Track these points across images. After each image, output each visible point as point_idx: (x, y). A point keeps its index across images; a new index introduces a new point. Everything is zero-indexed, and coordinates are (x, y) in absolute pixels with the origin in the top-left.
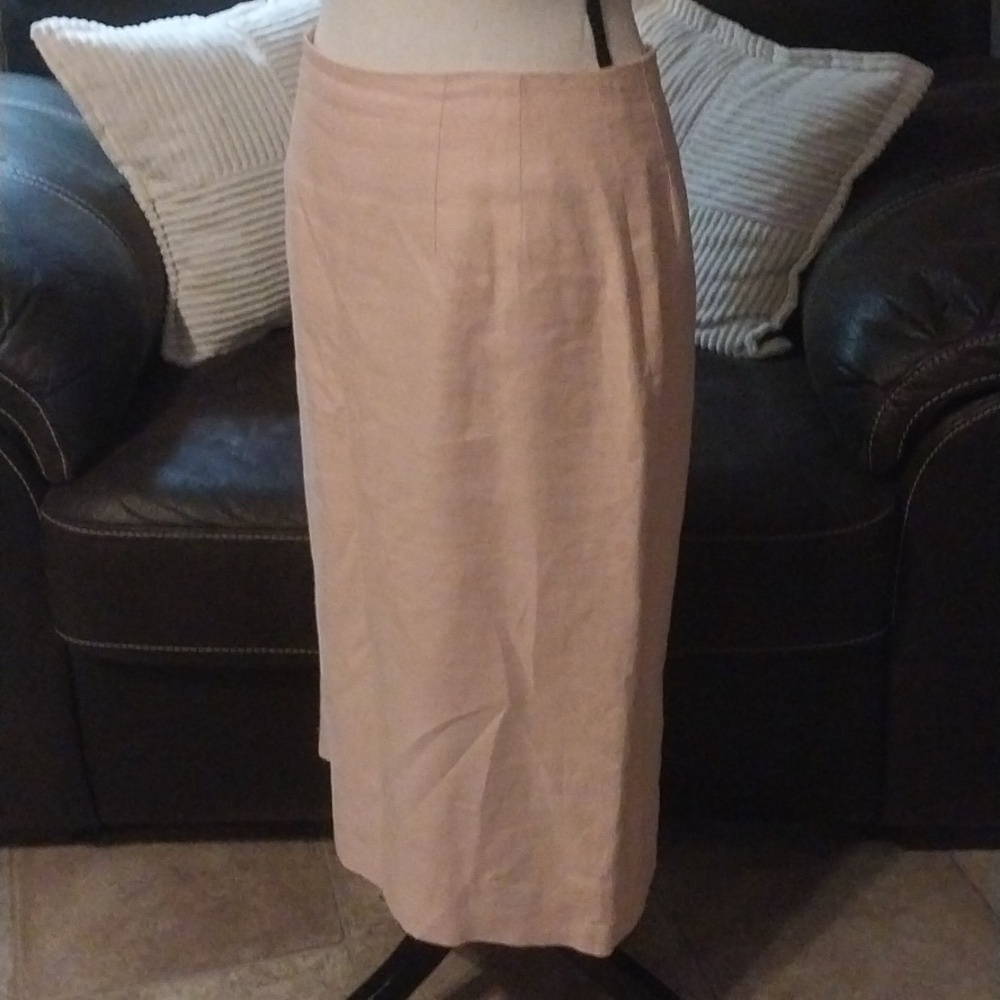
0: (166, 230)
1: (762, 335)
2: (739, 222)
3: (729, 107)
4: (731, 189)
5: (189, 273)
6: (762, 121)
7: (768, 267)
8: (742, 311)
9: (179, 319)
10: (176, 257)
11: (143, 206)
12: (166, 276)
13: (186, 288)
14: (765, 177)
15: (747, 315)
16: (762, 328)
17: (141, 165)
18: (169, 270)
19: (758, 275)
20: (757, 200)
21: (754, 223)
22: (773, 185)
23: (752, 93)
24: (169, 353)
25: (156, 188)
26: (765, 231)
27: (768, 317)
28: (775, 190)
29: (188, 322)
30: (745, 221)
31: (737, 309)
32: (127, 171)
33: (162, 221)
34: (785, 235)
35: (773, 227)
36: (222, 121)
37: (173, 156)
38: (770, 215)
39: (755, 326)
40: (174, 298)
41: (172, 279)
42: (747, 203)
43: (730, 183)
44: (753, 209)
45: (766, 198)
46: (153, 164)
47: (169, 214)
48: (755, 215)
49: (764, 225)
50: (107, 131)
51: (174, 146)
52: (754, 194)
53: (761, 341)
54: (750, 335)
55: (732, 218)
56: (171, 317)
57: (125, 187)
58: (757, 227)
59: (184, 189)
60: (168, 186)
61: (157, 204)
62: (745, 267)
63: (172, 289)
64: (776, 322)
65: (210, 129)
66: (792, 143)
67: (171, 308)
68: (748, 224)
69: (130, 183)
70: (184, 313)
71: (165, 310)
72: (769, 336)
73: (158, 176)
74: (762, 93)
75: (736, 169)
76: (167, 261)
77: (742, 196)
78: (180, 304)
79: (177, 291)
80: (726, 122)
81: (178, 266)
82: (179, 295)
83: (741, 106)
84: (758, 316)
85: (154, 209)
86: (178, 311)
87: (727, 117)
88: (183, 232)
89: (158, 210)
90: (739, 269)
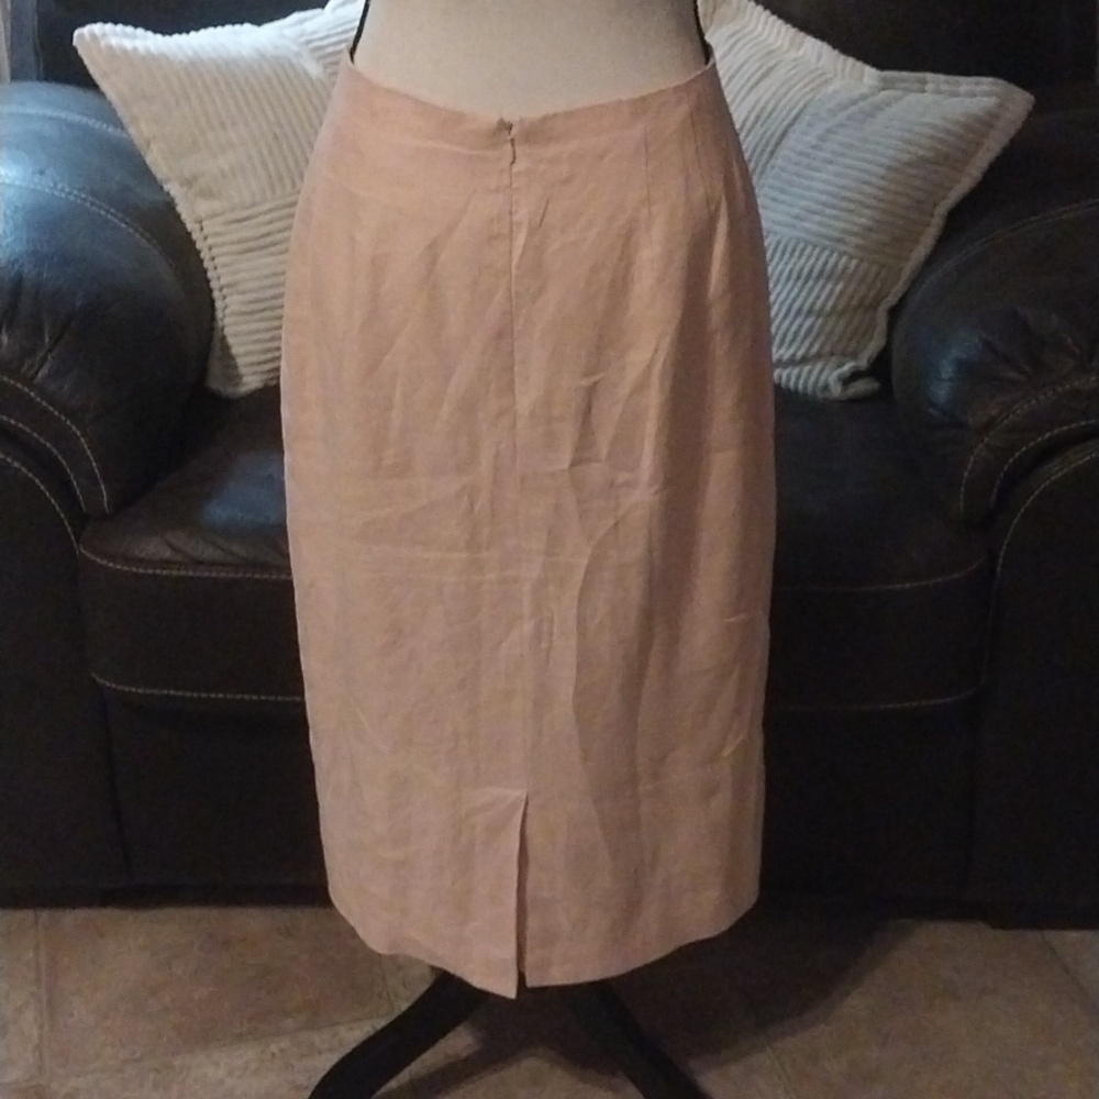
0: (215, 251)
1: (848, 375)
2: (827, 253)
3: (819, 129)
4: (817, 218)
5: (236, 298)
6: (850, 146)
7: (854, 303)
8: (827, 349)
9: (226, 348)
10: (223, 281)
11: (190, 226)
12: (212, 302)
13: (233, 314)
14: (852, 206)
15: (832, 354)
16: (847, 368)
17: (188, 183)
18: (216, 294)
19: (843, 312)
20: (846, 232)
21: (841, 254)
22: (861, 215)
23: (842, 116)
24: (215, 383)
25: (203, 207)
26: (854, 264)
27: (854, 356)
28: (863, 220)
29: (235, 351)
30: (832, 253)
31: (821, 347)
32: (174, 189)
33: (210, 241)
34: (874, 268)
35: (861, 260)
36: (276, 137)
37: (223, 175)
38: (858, 247)
39: (840, 365)
40: (220, 324)
41: (219, 304)
42: (836, 234)
43: (815, 213)
44: (840, 240)
45: (856, 229)
46: (202, 181)
47: (218, 234)
48: (843, 248)
49: (851, 258)
50: (152, 146)
51: (223, 162)
52: (842, 225)
53: (847, 381)
54: (836, 373)
55: (817, 250)
56: (217, 345)
57: (170, 205)
58: (844, 259)
59: (234, 209)
60: (217, 205)
61: (204, 223)
62: (830, 304)
63: (219, 314)
64: (863, 362)
65: (262, 144)
66: (882, 171)
67: (217, 336)
68: (835, 256)
69: (177, 201)
70: (231, 340)
71: (210, 340)
72: (856, 375)
73: (207, 194)
74: (849, 118)
75: (824, 198)
76: (213, 284)
77: (828, 226)
78: (227, 331)
79: (225, 316)
80: (814, 147)
81: (225, 291)
82: (227, 321)
83: (829, 131)
84: (844, 354)
85: (202, 229)
86: (224, 338)
87: (814, 142)
88: (232, 254)
89: (205, 231)
90: (824, 305)
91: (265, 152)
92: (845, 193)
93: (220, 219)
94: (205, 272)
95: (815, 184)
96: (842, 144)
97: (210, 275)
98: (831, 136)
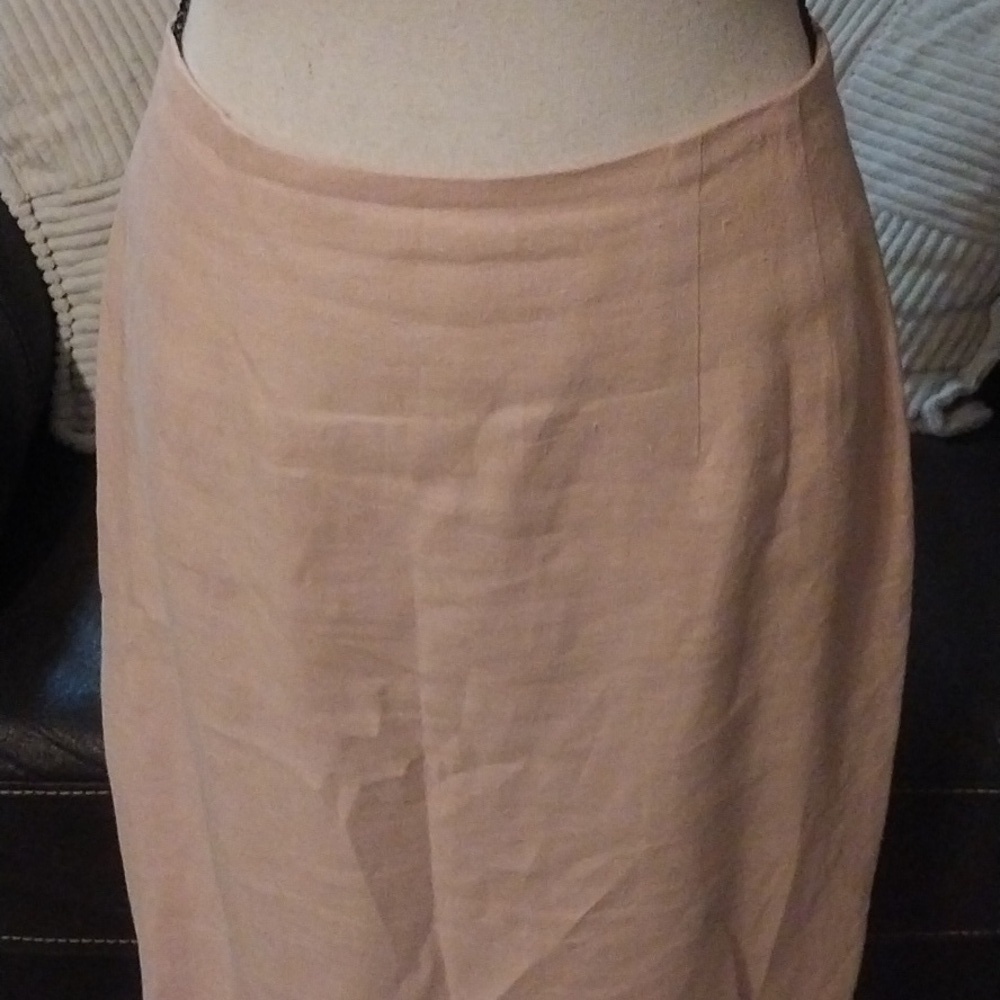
0: (51, 243)
1: (950, 401)
2: (921, 229)
3: (903, 51)
4: (907, 179)
5: (87, 308)
6: (958, 78)
7: (961, 301)
8: (920, 362)
9: (76, 377)
10: (67, 285)
11: (14, 210)
13: (84, 331)
15: (925, 370)
16: (948, 391)
18: (58, 305)
20: (950, 201)
21: (944, 233)
22: (974, 178)
25: (33, 180)
26: (961, 247)
27: (956, 372)
28: (980, 188)
29: (89, 381)
30: (930, 228)
31: (912, 360)
33: (45, 229)
35: (972, 241)
36: (133, 80)
37: (58, 135)
38: (967, 223)
39: (938, 387)
40: (67, 345)
41: (63, 318)
42: (937, 204)
43: (906, 171)
44: (942, 214)
46: (27, 145)
47: (54, 221)
48: (945, 223)
49: (958, 238)
51: (58, 119)
52: (943, 191)
53: (948, 409)
54: (934, 399)
55: (907, 224)
56: (64, 372)
58: (948, 240)
59: (76, 186)
60: (50, 179)
61: (35, 204)
62: (926, 301)
63: (64, 333)
64: (970, 381)
65: (113, 91)
67: (63, 361)
68: (934, 234)
70: (82, 367)
71: (54, 367)
72: (959, 401)
73: (38, 163)
74: (951, 33)
75: (917, 151)
76: (53, 291)
77: (925, 191)
78: (76, 354)
79: (72, 334)
80: (898, 74)
81: (71, 299)
82: (74, 341)
83: (922, 51)
84: (943, 369)
85: (32, 212)
86: (73, 363)
87: (899, 67)
88: (78, 248)
89: (39, 215)
90: (916, 304)
91: (118, 103)
92: (949, 145)
93: (56, 198)
94: (41, 273)
95: (902, 129)
96: (944, 72)
97: (47, 277)
98: (924, 59)
